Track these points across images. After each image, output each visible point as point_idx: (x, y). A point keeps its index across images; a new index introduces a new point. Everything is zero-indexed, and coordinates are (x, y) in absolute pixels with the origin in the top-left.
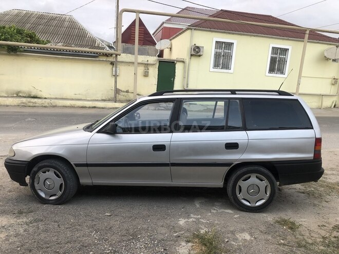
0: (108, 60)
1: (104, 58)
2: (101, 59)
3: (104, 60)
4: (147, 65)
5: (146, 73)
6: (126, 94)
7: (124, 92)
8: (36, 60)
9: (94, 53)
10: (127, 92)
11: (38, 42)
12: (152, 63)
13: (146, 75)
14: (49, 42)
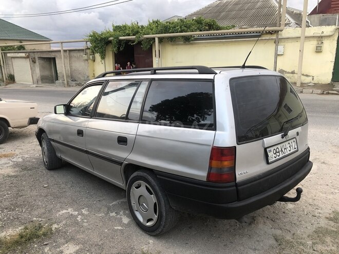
0: (271, 38)
1: (268, 37)
2: (264, 38)
3: (267, 38)
4: (320, 38)
5: (319, 48)
6: (291, 75)
7: (288, 73)
8: (206, 46)
9: (256, 33)
10: (293, 73)
11: (218, 28)
12: (328, 34)
13: (318, 50)
14: (234, 26)
